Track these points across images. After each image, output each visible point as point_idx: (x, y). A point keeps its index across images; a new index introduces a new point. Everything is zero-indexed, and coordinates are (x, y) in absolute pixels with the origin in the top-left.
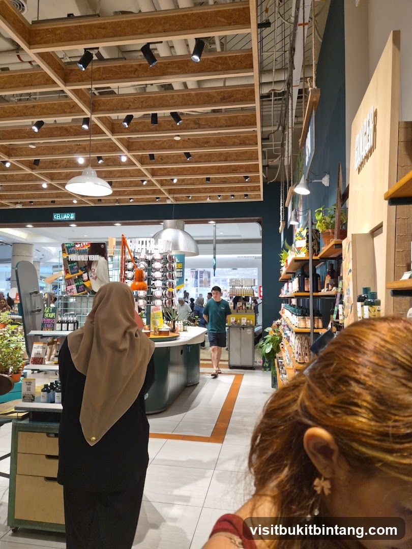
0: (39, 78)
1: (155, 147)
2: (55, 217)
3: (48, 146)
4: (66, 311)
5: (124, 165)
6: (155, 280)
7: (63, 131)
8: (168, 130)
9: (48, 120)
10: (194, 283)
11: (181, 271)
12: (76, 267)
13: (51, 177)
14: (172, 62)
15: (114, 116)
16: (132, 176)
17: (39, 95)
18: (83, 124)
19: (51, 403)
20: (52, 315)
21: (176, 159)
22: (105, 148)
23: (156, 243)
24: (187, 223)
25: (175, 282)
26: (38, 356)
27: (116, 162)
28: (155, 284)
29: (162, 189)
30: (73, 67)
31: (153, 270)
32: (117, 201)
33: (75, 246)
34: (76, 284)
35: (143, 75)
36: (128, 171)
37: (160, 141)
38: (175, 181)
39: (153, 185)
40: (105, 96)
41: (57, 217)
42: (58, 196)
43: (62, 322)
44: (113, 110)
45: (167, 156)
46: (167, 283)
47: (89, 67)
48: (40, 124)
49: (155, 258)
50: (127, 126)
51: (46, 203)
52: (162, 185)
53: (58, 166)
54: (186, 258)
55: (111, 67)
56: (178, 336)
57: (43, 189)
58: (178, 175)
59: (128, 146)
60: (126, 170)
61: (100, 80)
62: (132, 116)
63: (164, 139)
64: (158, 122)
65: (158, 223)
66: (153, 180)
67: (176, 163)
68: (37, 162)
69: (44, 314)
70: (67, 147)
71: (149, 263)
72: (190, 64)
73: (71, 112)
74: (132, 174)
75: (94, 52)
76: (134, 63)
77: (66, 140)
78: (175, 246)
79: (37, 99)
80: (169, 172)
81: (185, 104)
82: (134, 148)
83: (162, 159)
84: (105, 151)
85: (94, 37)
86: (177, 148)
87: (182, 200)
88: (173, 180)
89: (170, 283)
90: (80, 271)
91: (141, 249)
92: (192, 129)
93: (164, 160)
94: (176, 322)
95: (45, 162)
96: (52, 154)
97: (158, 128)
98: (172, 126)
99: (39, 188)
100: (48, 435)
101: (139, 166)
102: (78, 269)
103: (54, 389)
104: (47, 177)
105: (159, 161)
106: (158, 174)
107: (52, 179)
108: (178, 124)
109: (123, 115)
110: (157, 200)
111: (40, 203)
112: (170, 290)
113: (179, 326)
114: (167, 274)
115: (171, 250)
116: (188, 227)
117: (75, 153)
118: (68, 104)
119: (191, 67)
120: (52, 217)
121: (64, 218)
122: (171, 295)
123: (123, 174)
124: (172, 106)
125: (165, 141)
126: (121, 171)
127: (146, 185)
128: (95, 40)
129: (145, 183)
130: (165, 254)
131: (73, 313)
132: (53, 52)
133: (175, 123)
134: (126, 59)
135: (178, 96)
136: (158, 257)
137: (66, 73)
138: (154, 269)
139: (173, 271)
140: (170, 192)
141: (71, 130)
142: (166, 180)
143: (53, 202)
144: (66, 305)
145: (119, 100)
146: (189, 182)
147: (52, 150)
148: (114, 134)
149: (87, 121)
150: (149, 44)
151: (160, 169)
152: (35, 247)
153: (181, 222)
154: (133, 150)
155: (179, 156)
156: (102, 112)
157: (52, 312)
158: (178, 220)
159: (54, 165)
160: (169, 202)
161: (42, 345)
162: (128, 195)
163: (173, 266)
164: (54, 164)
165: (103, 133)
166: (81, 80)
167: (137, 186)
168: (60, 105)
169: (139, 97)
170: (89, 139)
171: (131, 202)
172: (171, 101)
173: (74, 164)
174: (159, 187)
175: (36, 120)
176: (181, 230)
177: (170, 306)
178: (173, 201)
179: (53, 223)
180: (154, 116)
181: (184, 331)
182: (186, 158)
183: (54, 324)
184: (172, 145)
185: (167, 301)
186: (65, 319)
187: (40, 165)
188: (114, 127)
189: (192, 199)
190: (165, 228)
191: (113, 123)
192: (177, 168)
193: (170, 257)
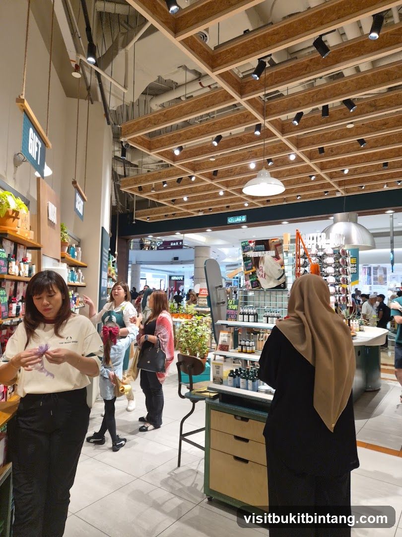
0: (219, 97)
1: (325, 139)
2: (229, 221)
3: (225, 158)
4: (246, 304)
5: (293, 163)
6: (327, 276)
7: (238, 140)
8: (341, 119)
9: (225, 134)
10: (366, 280)
11: (354, 267)
12: (250, 264)
13: (227, 184)
14: (345, 47)
15: (283, 117)
16: (300, 173)
17: (217, 113)
18: (255, 131)
19: (237, 387)
20: (235, 307)
21: (348, 149)
22: (275, 150)
23: (328, 237)
24: (360, 215)
25: (349, 278)
26: (224, 344)
27: (285, 161)
28: (328, 280)
29: (331, 182)
30: (249, 79)
31: (325, 266)
32: (285, 200)
33: (249, 245)
34: (251, 280)
35: (314, 69)
36: (296, 169)
37: (331, 132)
38: (346, 172)
39: (322, 179)
40: (276, 99)
41: (231, 220)
42: (232, 201)
43: (243, 314)
44: (284, 111)
45: (338, 147)
46: (341, 279)
47: (263, 75)
48: (218, 139)
49: (327, 253)
50: (297, 124)
51: (222, 209)
52: (331, 178)
53: (233, 173)
54: (360, 252)
55: (283, 69)
56: (355, 336)
57: (220, 197)
58: (351, 165)
59: (297, 143)
60: (294, 168)
61: (272, 85)
62: (302, 113)
63: (335, 130)
64: (329, 114)
65: (327, 218)
66: (322, 174)
67: (348, 152)
68: (215, 173)
69: (228, 306)
70: (240, 155)
71: (321, 258)
72: (366, 45)
73: (245, 122)
74: (300, 172)
75: (266, 60)
76: (305, 60)
77: (238, 149)
78: (348, 239)
79: (216, 117)
80: (340, 163)
81: (360, 87)
82: (302, 145)
83: (332, 151)
84: (275, 153)
85: (268, 46)
86: (349, 137)
87: (353, 192)
88: (343, 170)
89: (343, 279)
90: (254, 268)
91: (311, 244)
92: (367, 112)
93: (334, 151)
94: (351, 321)
95: (222, 172)
96: (228, 164)
97: (329, 120)
98: (344, 114)
99: (216, 195)
100: (236, 416)
101: (308, 162)
102: (252, 266)
103: (239, 375)
104: (223, 185)
105: (329, 154)
106: (327, 167)
107: (227, 186)
108: (352, 111)
109: (292, 114)
110: (326, 194)
111: (217, 210)
112: (345, 286)
113: (354, 325)
114: (341, 269)
115: (343, 244)
116: (362, 220)
117: (248, 159)
118: (243, 115)
119: (368, 47)
120: (227, 220)
121: (237, 221)
122: (346, 292)
123: (291, 172)
124: (345, 94)
125: (336, 131)
126: (290, 170)
127: (315, 180)
128: (269, 48)
129: (313, 178)
130: (337, 249)
131: (252, 306)
132: (231, 70)
133: (348, 110)
134: (297, 58)
135: (352, 81)
136: (330, 251)
137: (242, 86)
138: (326, 264)
139: (347, 266)
140: (340, 184)
141: (245, 138)
142: (336, 172)
143: (228, 207)
144: (246, 298)
145: (290, 100)
146: (363, 170)
147: (228, 160)
148: (284, 135)
149: (258, 127)
150: (321, 36)
151: (330, 161)
152: (211, 249)
153: (353, 214)
154: (302, 147)
155: (352, 144)
156: (274, 115)
157: (235, 304)
158: (350, 213)
159: (230, 174)
160: (338, 195)
161: (227, 334)
162: (296, 192)
163: (347, 261)
164: (229, 172)
165: (274, 135)
166: (255, 90)
167: (305, 182)
168: (236, 117)
169: (310, 93)
170: (263, 143)
171: (299, 200)
172: (344, 89)
173: (246, 170)
174: (328, 180)
175: (215, 136)
176: (354, 223)
177: (345, 303)
178: (344, 194)
179: (228, 226)
180: (326, 108)
181: (360, 330)
182: (359, 145)
183: (236, 315)
184: (344, 134)
185: (341, 298)
186: (246, 311)
187: (219, 175)
188: (284, 128)
189: (365, 189)
190: (335, 222)
191: (283, 124)
192: (348, 158)
193: (344, 252)
